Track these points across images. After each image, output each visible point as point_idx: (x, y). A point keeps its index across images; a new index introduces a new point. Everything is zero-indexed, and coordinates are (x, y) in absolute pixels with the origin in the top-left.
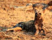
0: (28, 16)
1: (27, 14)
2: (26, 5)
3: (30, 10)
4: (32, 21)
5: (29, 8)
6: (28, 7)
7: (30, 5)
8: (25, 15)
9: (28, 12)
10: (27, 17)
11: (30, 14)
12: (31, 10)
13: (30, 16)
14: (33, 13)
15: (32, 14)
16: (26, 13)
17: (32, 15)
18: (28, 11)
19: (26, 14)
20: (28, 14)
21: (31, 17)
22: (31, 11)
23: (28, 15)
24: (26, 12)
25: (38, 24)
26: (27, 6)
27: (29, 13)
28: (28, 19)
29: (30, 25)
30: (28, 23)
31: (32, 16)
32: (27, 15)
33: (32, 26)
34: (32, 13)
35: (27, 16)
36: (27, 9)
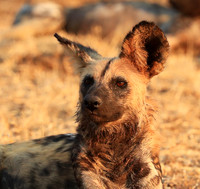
0: (28, 103)
1: (20, 83)
2: (10, 19)
3: (44, 55)
4: (62, 137)
5: (37, 35)
6: (28, 28)
7: (45, 15)
8: (6, 93)
9: (26, 69)
10: (22, 107)
11: (48, 88)
12: (51, 56)
13: (48, 100)
14: (69, 78)
15: (59, 84)
16: (16, 79)
17: (56, 92)
18: (24, 60)
19: (10, 84)
20: (28, 84)
21: (52, 110)
22: (55, 63)
23: (32, 94)
24: (16, 71)
25: (105, 161)
26: (17, 22)
27: (34, 82)
28: (25, 122)
29: (46, 172)
30: (33, 155)
31: (59, 102)
32: (20, 93)
33: (62, 180)
34: (63, 80)
35: (19, 101)
36: (19, 50)
